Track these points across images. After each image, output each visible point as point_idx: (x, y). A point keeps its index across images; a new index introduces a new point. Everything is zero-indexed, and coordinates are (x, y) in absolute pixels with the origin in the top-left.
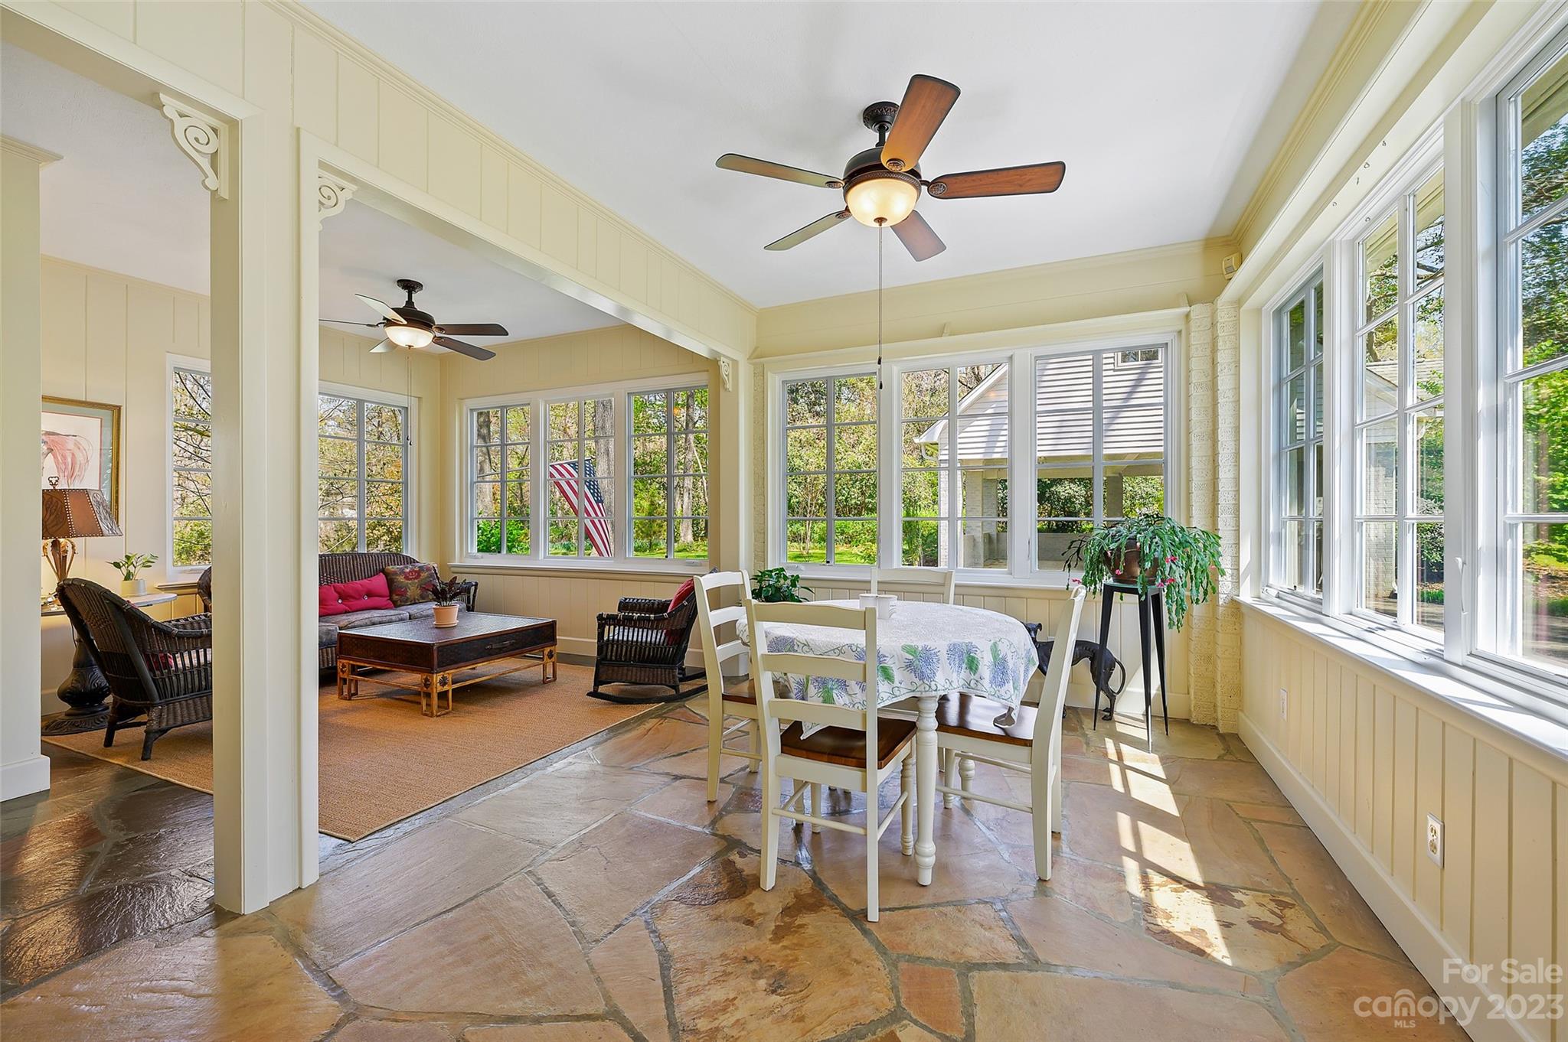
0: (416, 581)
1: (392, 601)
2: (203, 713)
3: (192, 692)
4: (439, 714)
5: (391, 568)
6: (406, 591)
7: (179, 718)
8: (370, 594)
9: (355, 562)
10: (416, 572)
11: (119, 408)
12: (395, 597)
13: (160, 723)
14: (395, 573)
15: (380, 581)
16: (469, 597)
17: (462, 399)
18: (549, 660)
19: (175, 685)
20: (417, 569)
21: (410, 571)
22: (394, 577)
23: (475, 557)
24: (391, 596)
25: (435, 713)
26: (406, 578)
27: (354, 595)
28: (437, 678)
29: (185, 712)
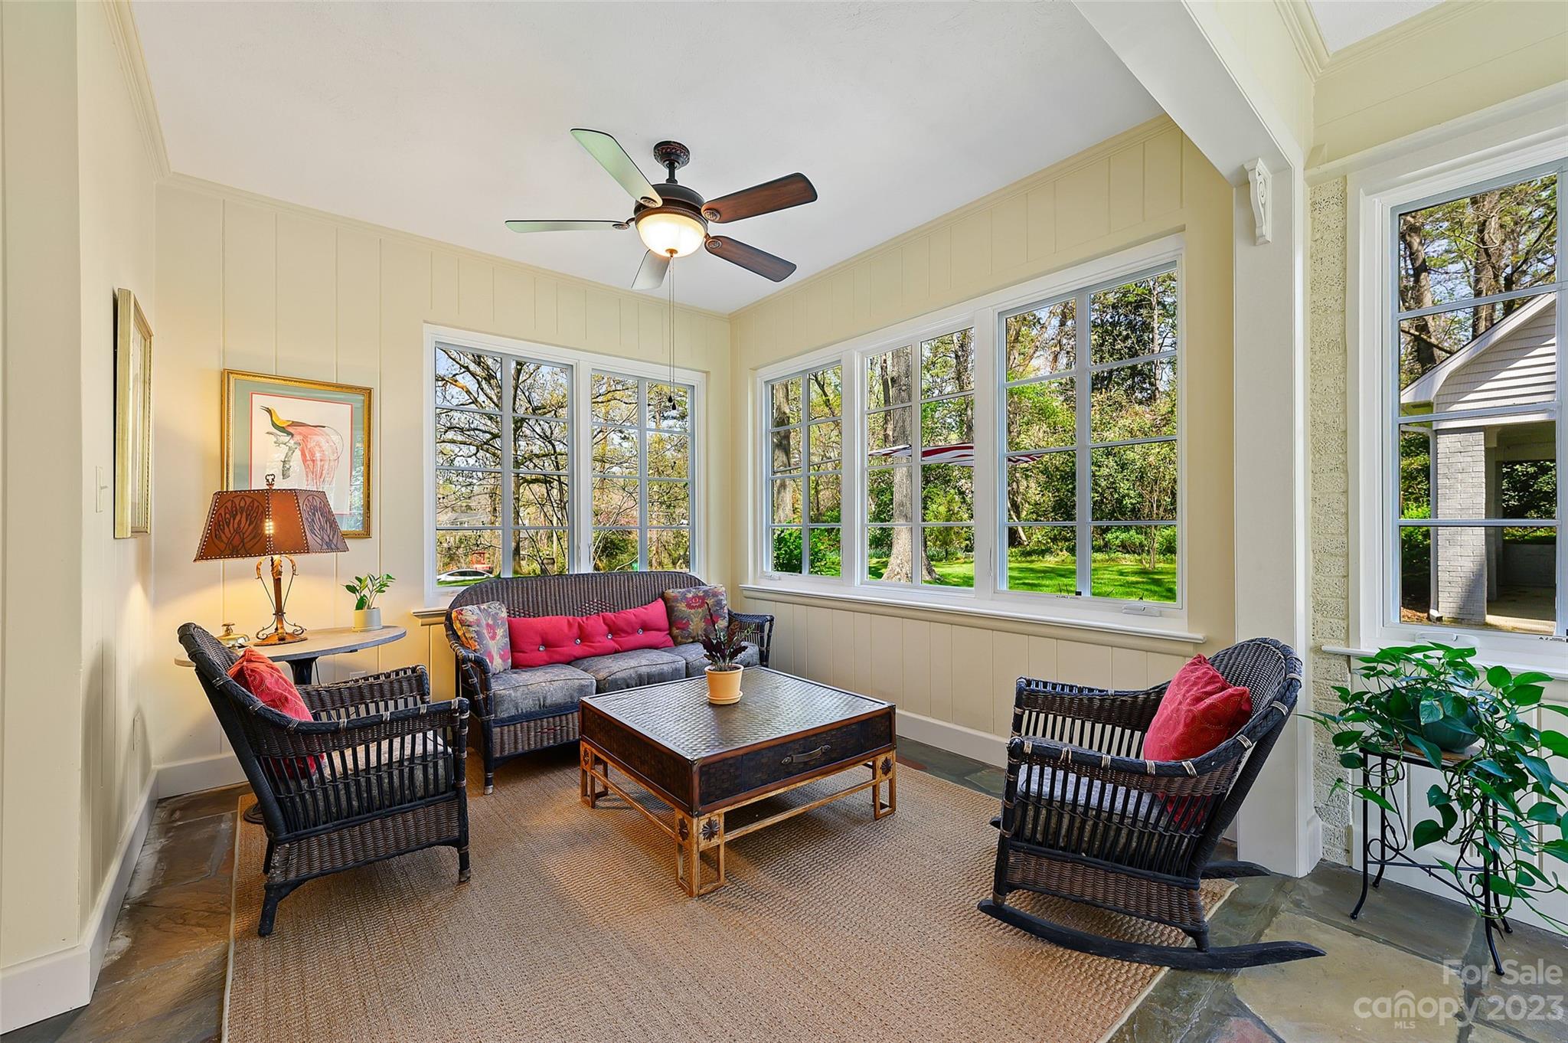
0: (700, 610)
1: (671, 636)
2: (354, 854)
3: (338, 819)
4: (702, 891)
5: (671, 592)
6: (687, 623)
7: (317, 864)
8: (646, 627)
9: (631, 583)
10: (699, 597)
11: (368, 392)
12: (676, 631)
13: (286, 872)
14: (676, 599)
15: (656, 611)
16: (762, 638)
17: (756, 370)
18: (884, 777)
19: (311, 808)
20: (701, 594)
21: (693, 597)
22: (674, 604)
23: (771, 578)
24: (670, 629)
25: (695, 891)
26: (689, 606)
27: (626, 628)
28: (698, 825)
29: (326, 853)
